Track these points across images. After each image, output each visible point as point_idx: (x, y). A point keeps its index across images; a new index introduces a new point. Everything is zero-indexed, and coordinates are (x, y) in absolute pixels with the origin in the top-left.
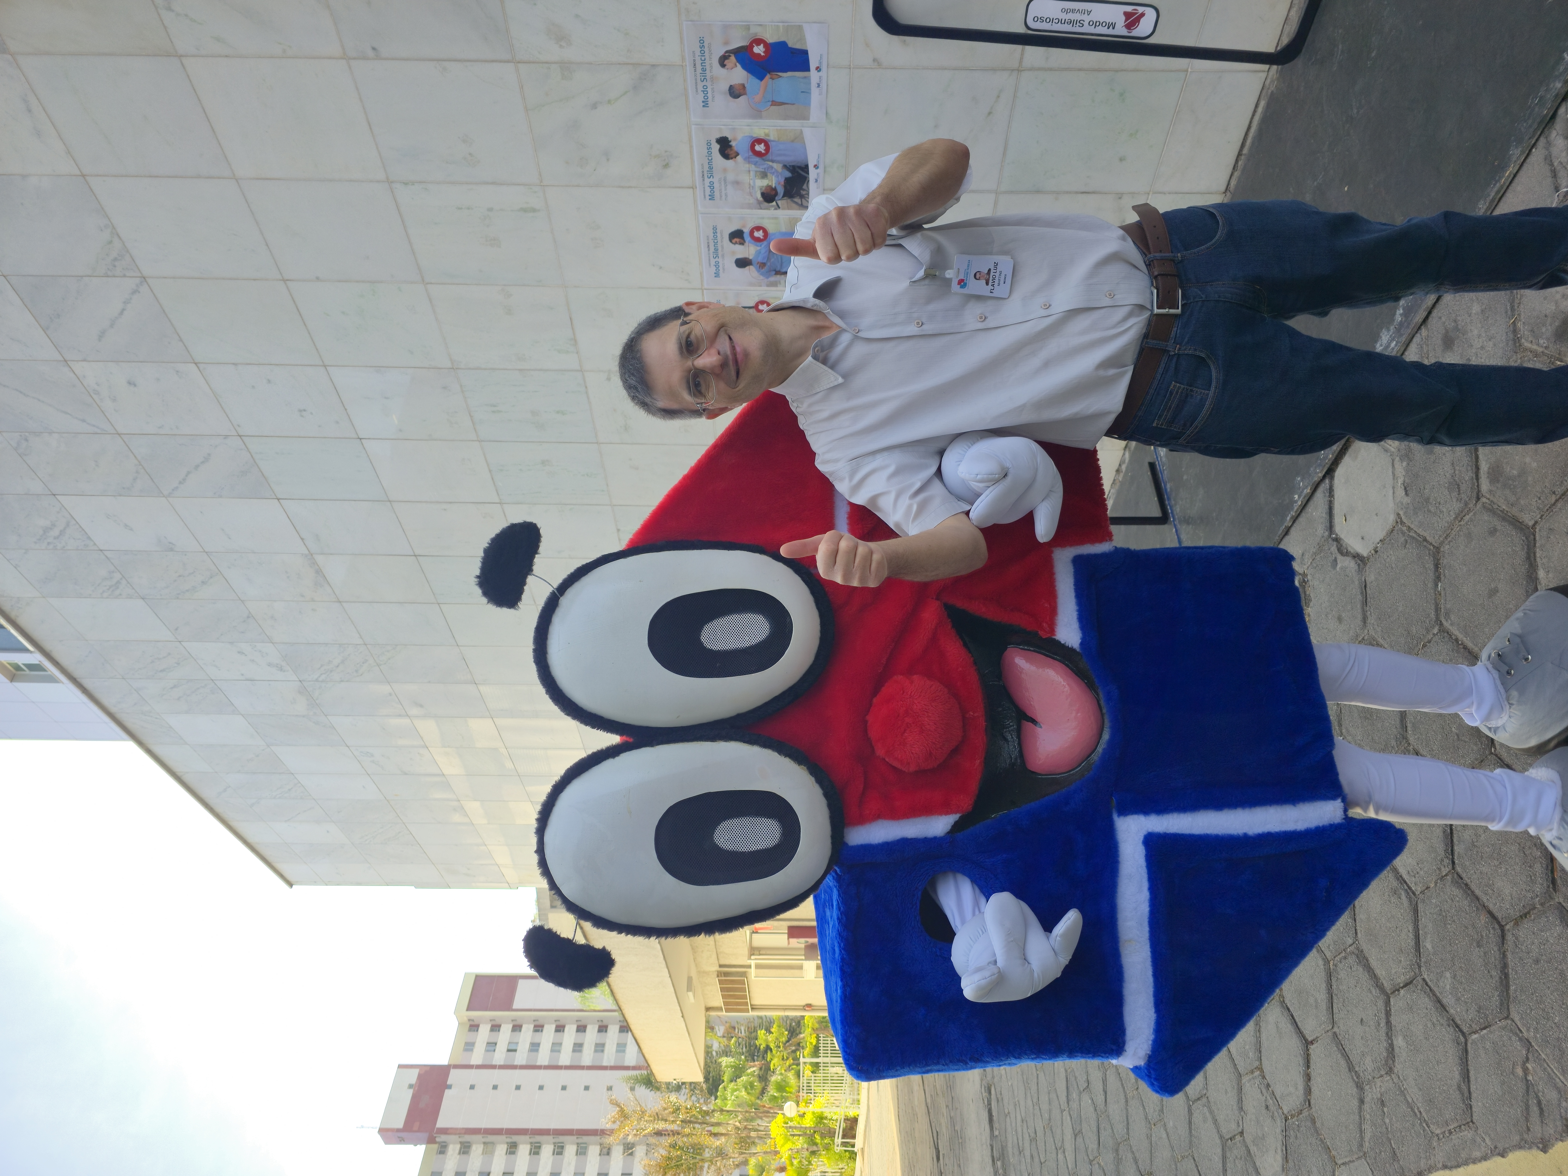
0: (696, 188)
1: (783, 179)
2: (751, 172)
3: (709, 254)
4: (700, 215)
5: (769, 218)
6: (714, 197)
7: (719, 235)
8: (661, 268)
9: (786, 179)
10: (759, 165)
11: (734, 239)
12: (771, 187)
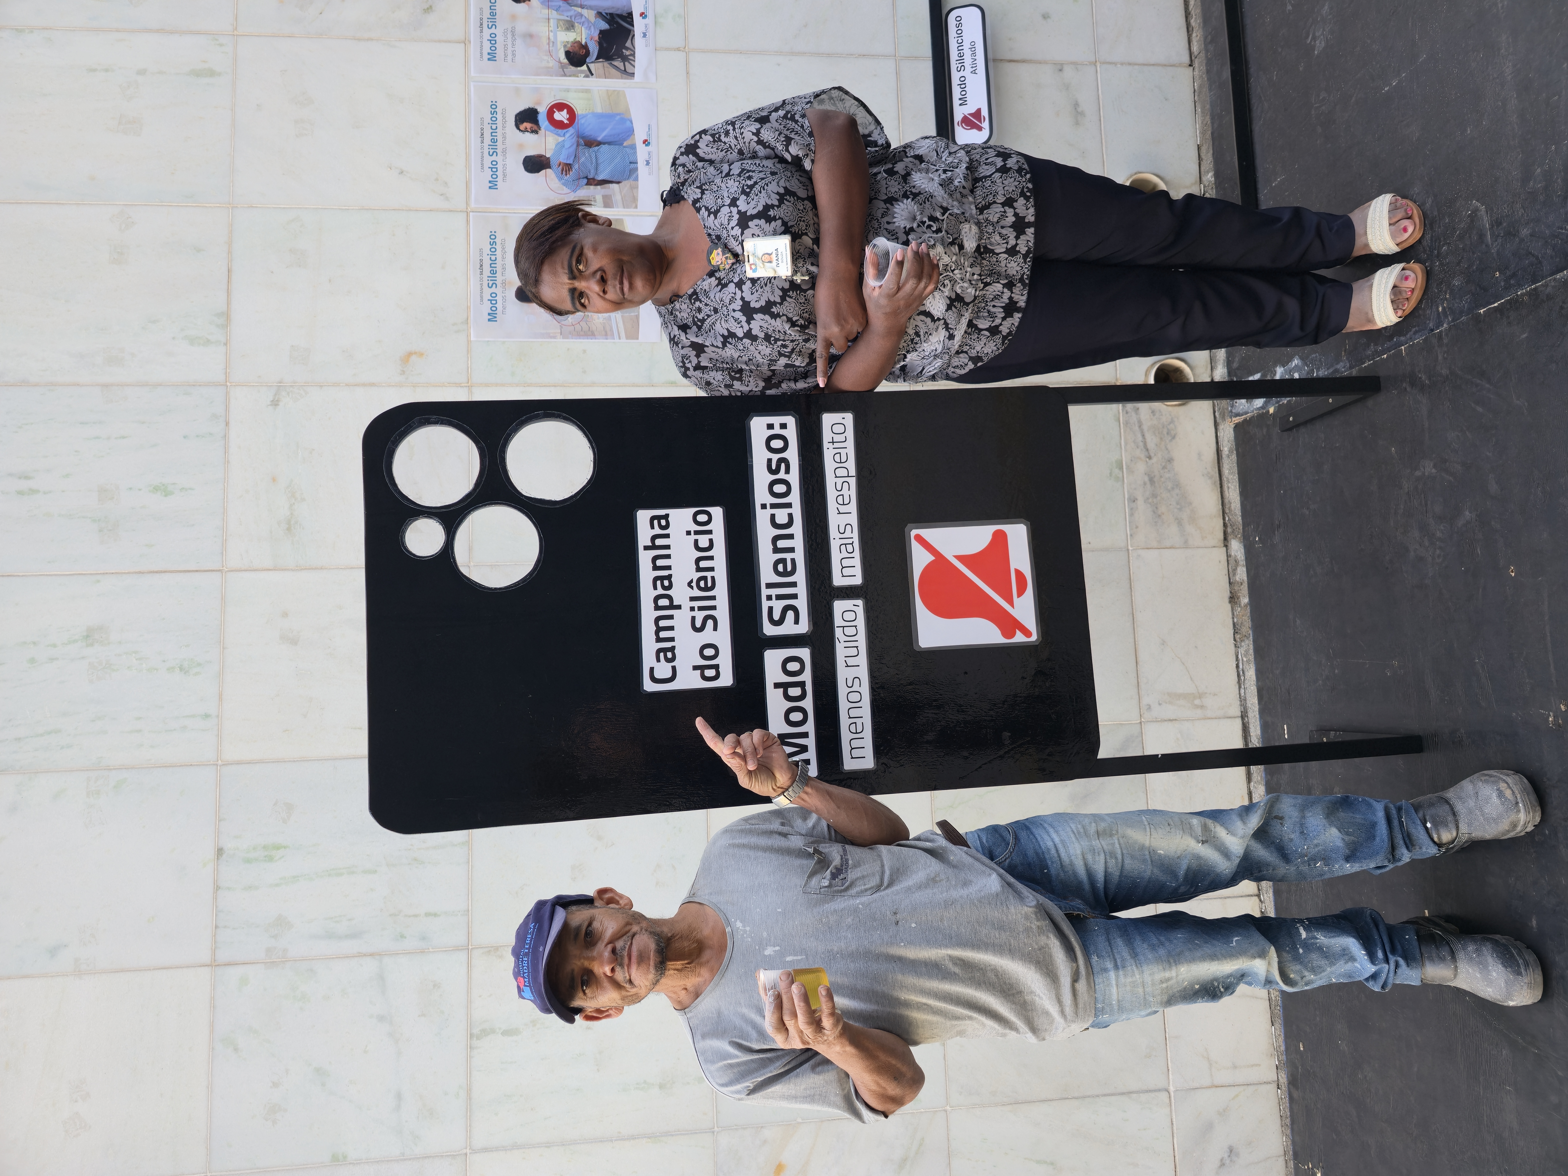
0: (470, 42)
1: (598, 32)
2: (551, 21)
3: (482, 148)
4: (472, 84)
5: (577, 91)
6: (495, 57)
7: (499, 116)
8: (402, 172)
9: (602, 32)
10: (563, 11)
11: (523, 123)
12: (579, 43)
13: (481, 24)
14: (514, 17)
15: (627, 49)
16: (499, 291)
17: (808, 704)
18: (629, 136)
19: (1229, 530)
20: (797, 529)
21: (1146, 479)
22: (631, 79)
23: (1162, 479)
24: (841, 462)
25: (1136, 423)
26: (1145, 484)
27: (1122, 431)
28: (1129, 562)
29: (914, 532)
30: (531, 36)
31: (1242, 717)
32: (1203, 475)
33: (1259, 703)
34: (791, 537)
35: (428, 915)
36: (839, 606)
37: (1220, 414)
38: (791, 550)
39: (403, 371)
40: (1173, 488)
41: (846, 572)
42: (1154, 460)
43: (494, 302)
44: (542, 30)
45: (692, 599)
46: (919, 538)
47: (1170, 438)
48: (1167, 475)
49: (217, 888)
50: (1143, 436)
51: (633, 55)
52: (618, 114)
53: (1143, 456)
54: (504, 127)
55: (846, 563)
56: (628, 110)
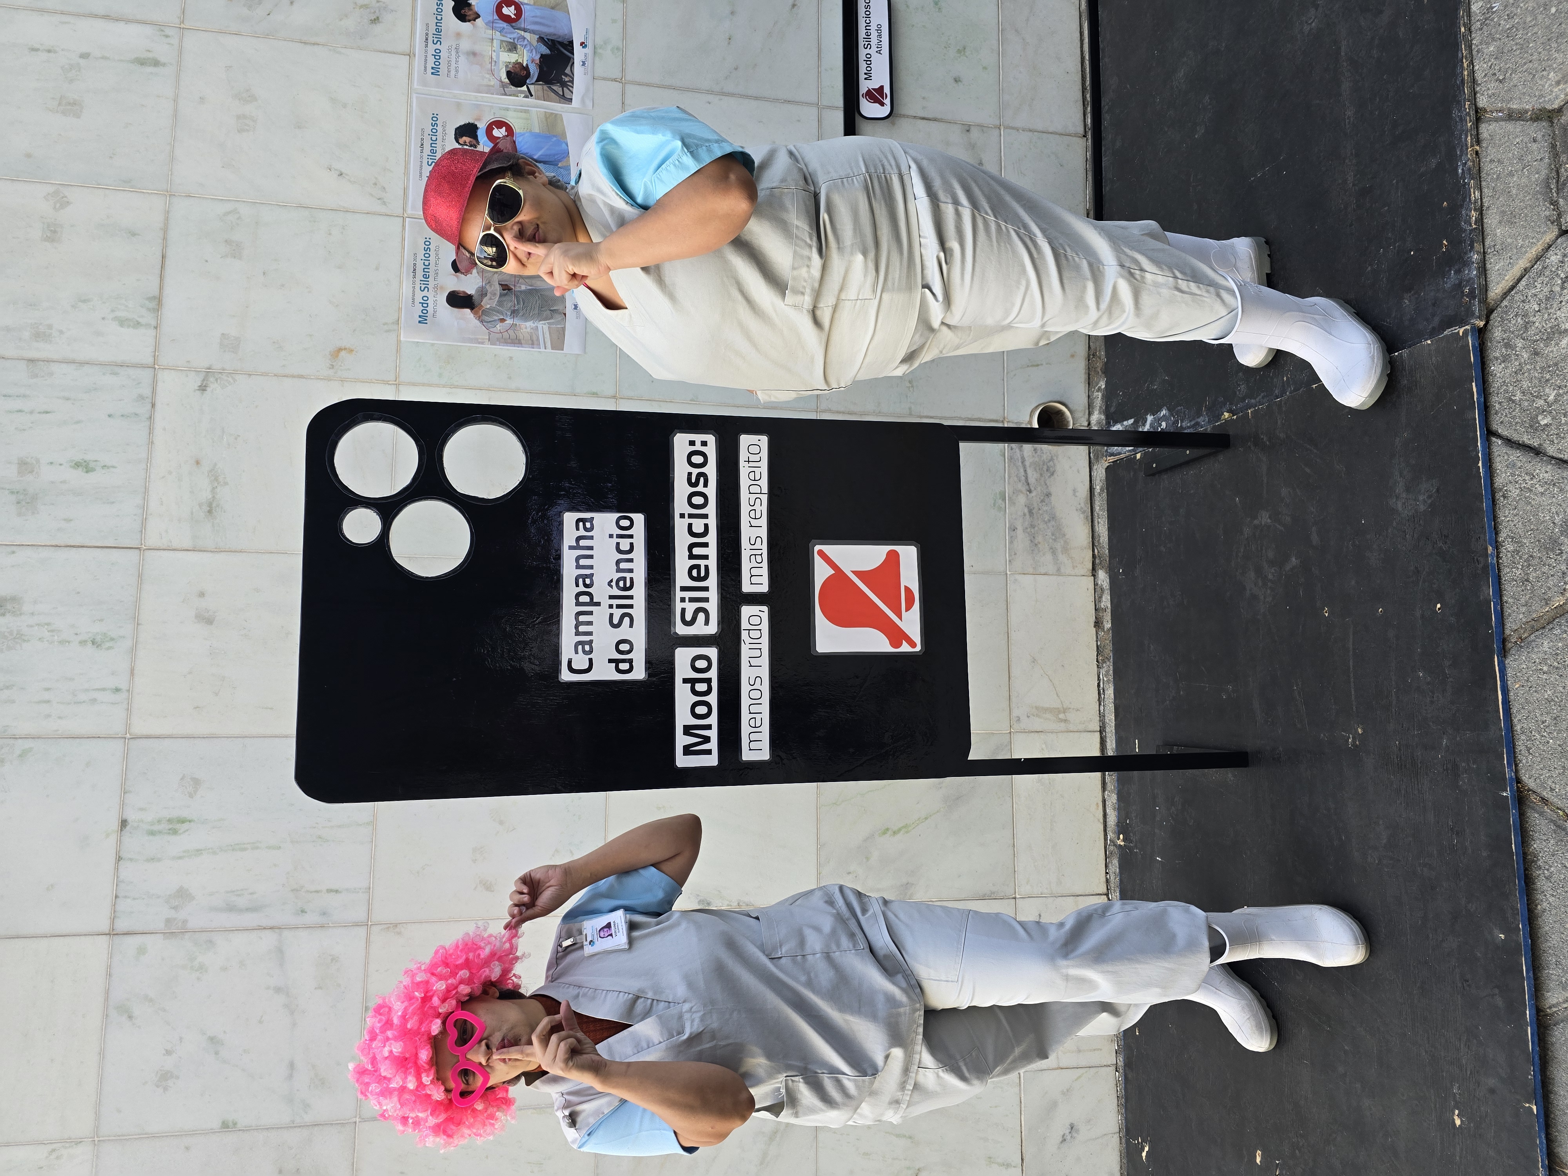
0: (415, 55)
1: (539, 56)
2: (495, 41)
3: (421, 157)
4: (414, 96)
5: (515, 110)
6: (439, 72)
7: (439, 129)
8: (341, 174)
9: (542, 56)
10: (506, 33)
11: (462, 137)
12: (521, 64)
13: (427, 39)
14: (458, 35)
15: (566, 75)
16: (430, 294)
17: (713, 698)
18: (564, 157)
19: (1097, 561)
20: (712, 538)
21: (1026, 510)
22: (569, 104)
23: (1040, 512)
24: (755, 480)
25: (1020, 458)
26: (1025, 515)
27: (1007, 465)
28: (1007, 585)
29: (817, 548)
30: (474, 54)
31: (1101, 732)
32: (1077, 510)
33: (1115, 721)
34: (706, 545)
35: (330, 891)
36: (747, 611)
37: (1094, 456)
38: (706, 557)
39: (332, 365)
40: (1049, 521)
41: (754, 580)
42: (1034, 494)
43: (426, 305)
44: (486, 49)
45: (611, 597)
46: (821, 553)
47: (1049, 475)
48: (1045, 508)
49: (119, 859)
50: (1025, 471)
51: (572, 82)
52: (555, 136)
53: (1024, 489)
54: (443, 140)
55: (754, 572)
56: (564, 134)
